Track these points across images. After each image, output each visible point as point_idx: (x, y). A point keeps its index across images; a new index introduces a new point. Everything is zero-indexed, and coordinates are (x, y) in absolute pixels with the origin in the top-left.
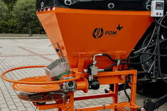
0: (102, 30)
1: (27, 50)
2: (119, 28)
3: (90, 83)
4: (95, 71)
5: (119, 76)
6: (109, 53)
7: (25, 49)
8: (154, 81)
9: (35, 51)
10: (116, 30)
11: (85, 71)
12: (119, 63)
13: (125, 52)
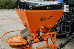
0: (44, 18)
1: (8, 17)
2: (51, 17)
3: (39, 39)
4: (41, 34)
5: (50, 35)
6: (46, 26)
7: (7, 16)
8: (62, 35)
9: (11, 17)
10: (49, 17)
11: (37, 34)
12: (50, 30)
13: (52, 25)
